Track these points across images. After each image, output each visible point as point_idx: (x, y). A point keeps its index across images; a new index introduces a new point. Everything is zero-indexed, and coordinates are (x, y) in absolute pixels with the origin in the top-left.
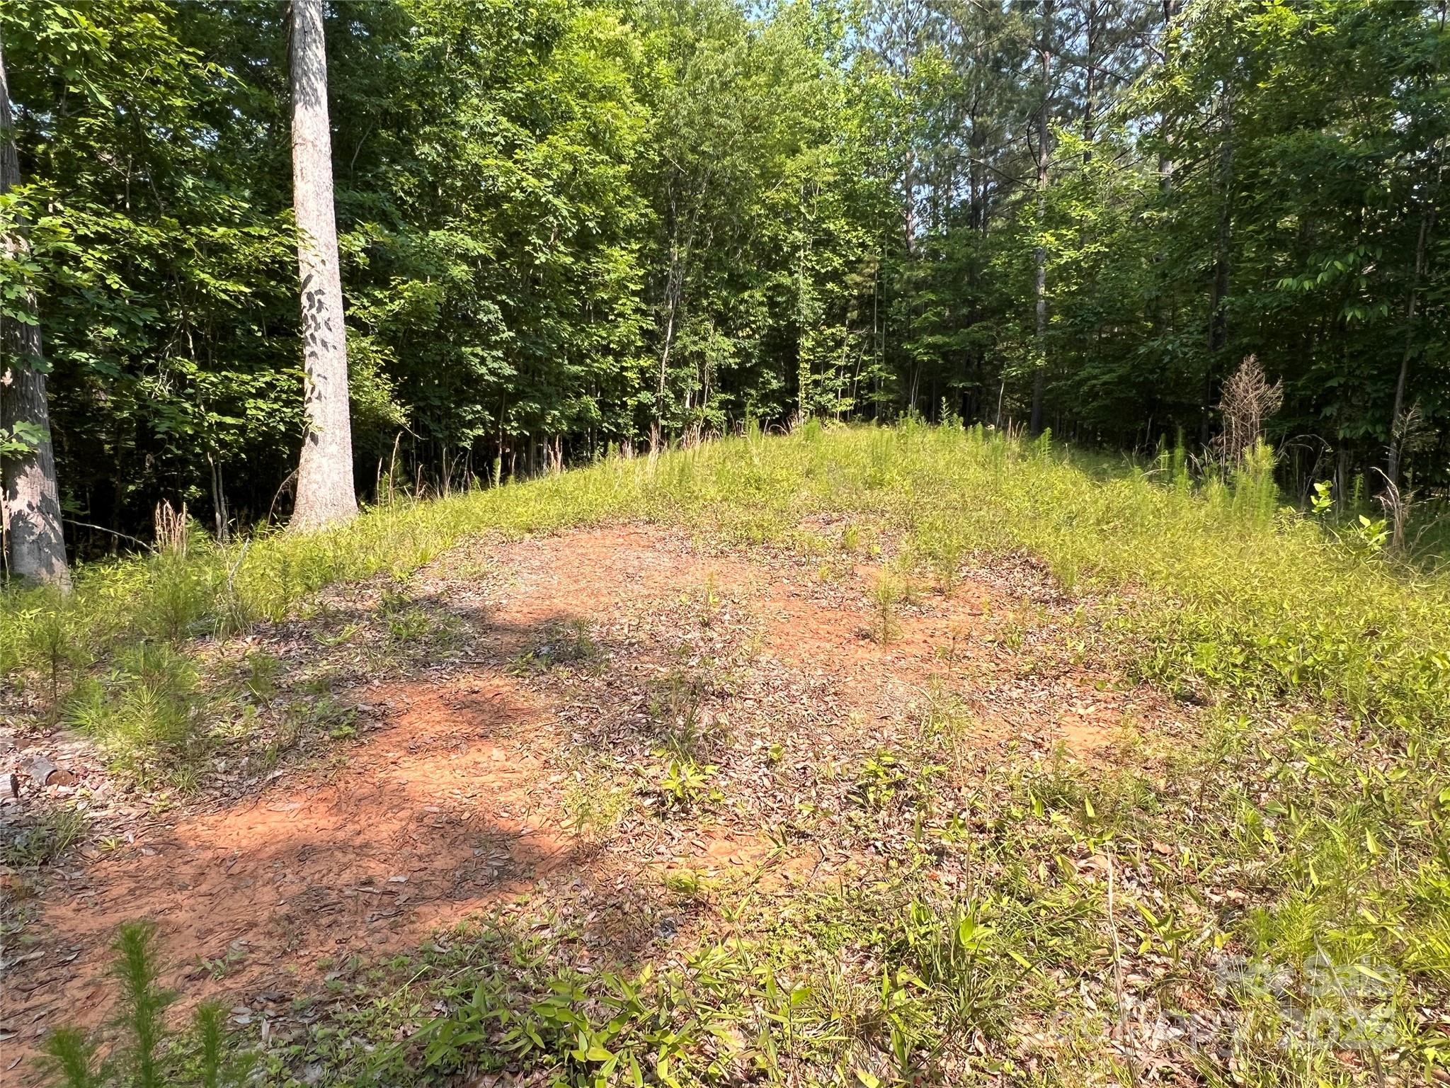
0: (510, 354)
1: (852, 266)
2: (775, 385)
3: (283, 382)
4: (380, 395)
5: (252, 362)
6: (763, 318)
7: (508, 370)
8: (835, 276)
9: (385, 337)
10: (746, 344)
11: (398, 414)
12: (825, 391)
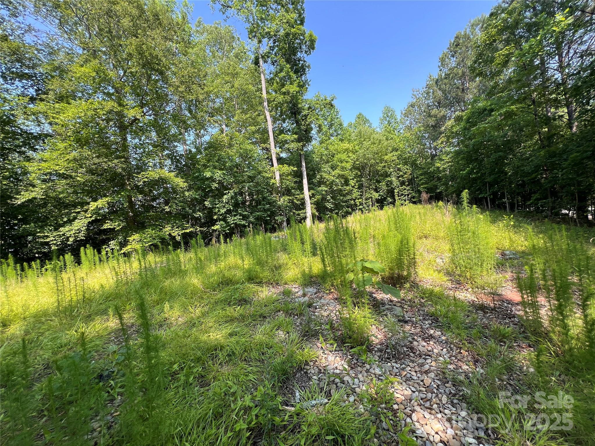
0: (332, 203)
1: (405, 173)
2: (390, 200)
3: (304, 211)
4: (315, 211)
5: (300, 209)
6: (385, 188)
7: (332, 206)
8: (402, 176)
9: (314, 204)
10: (381, 194)
11: (317, 214)
12: (402, 200)
